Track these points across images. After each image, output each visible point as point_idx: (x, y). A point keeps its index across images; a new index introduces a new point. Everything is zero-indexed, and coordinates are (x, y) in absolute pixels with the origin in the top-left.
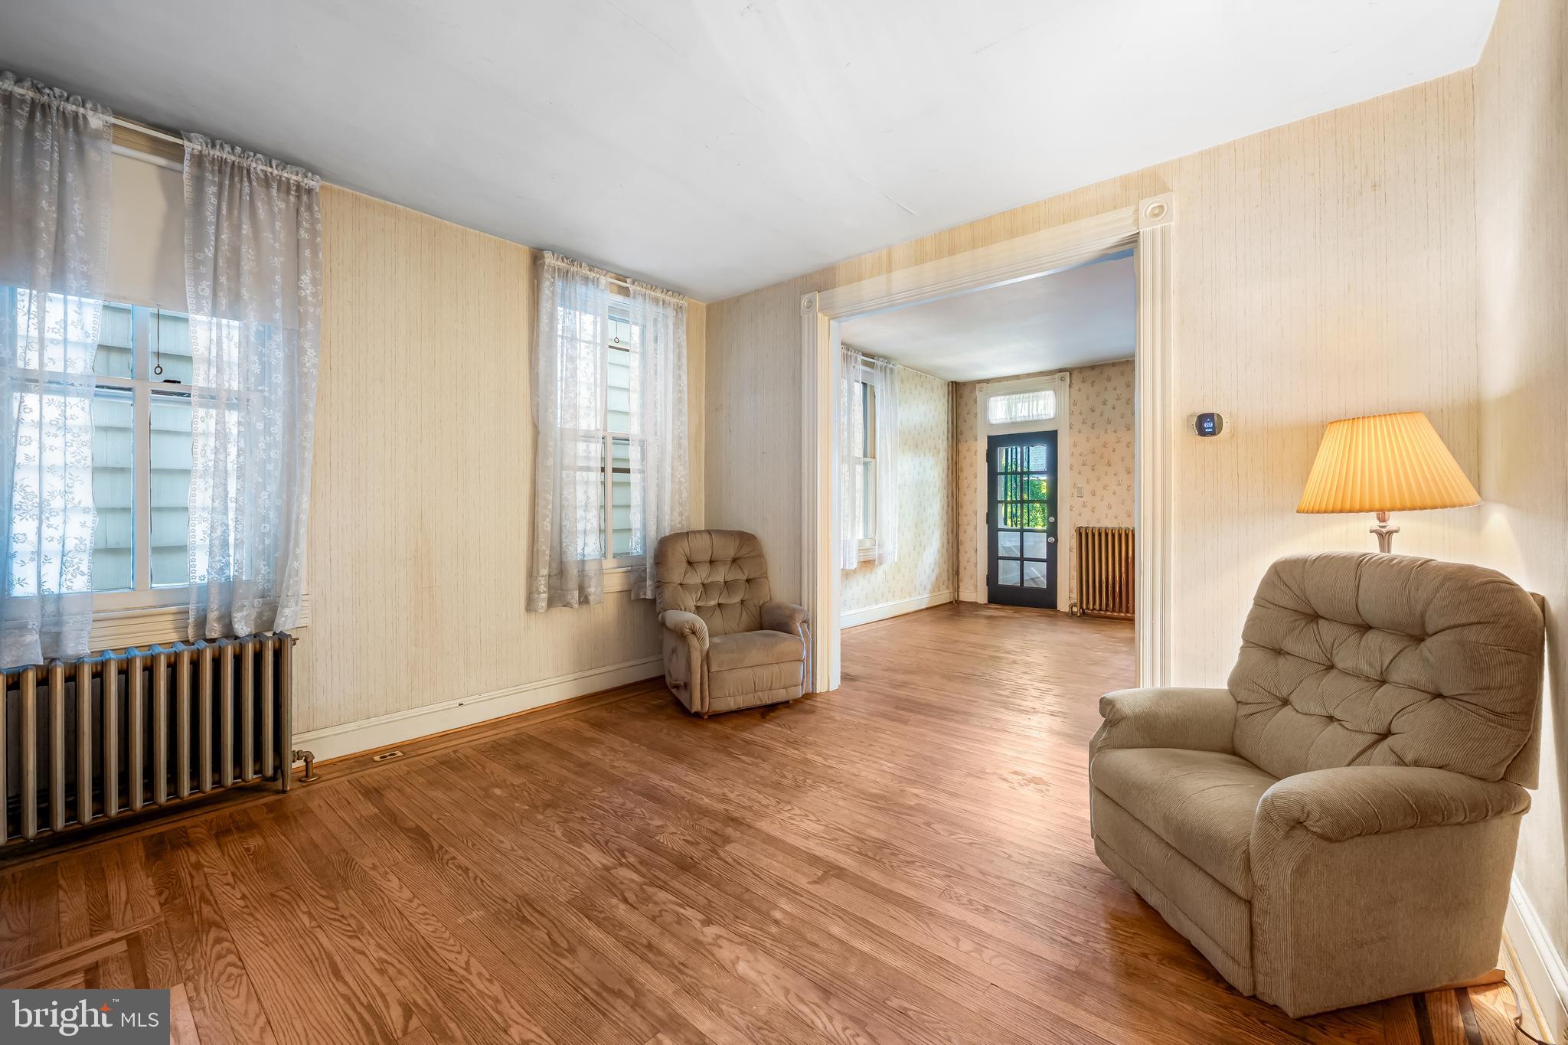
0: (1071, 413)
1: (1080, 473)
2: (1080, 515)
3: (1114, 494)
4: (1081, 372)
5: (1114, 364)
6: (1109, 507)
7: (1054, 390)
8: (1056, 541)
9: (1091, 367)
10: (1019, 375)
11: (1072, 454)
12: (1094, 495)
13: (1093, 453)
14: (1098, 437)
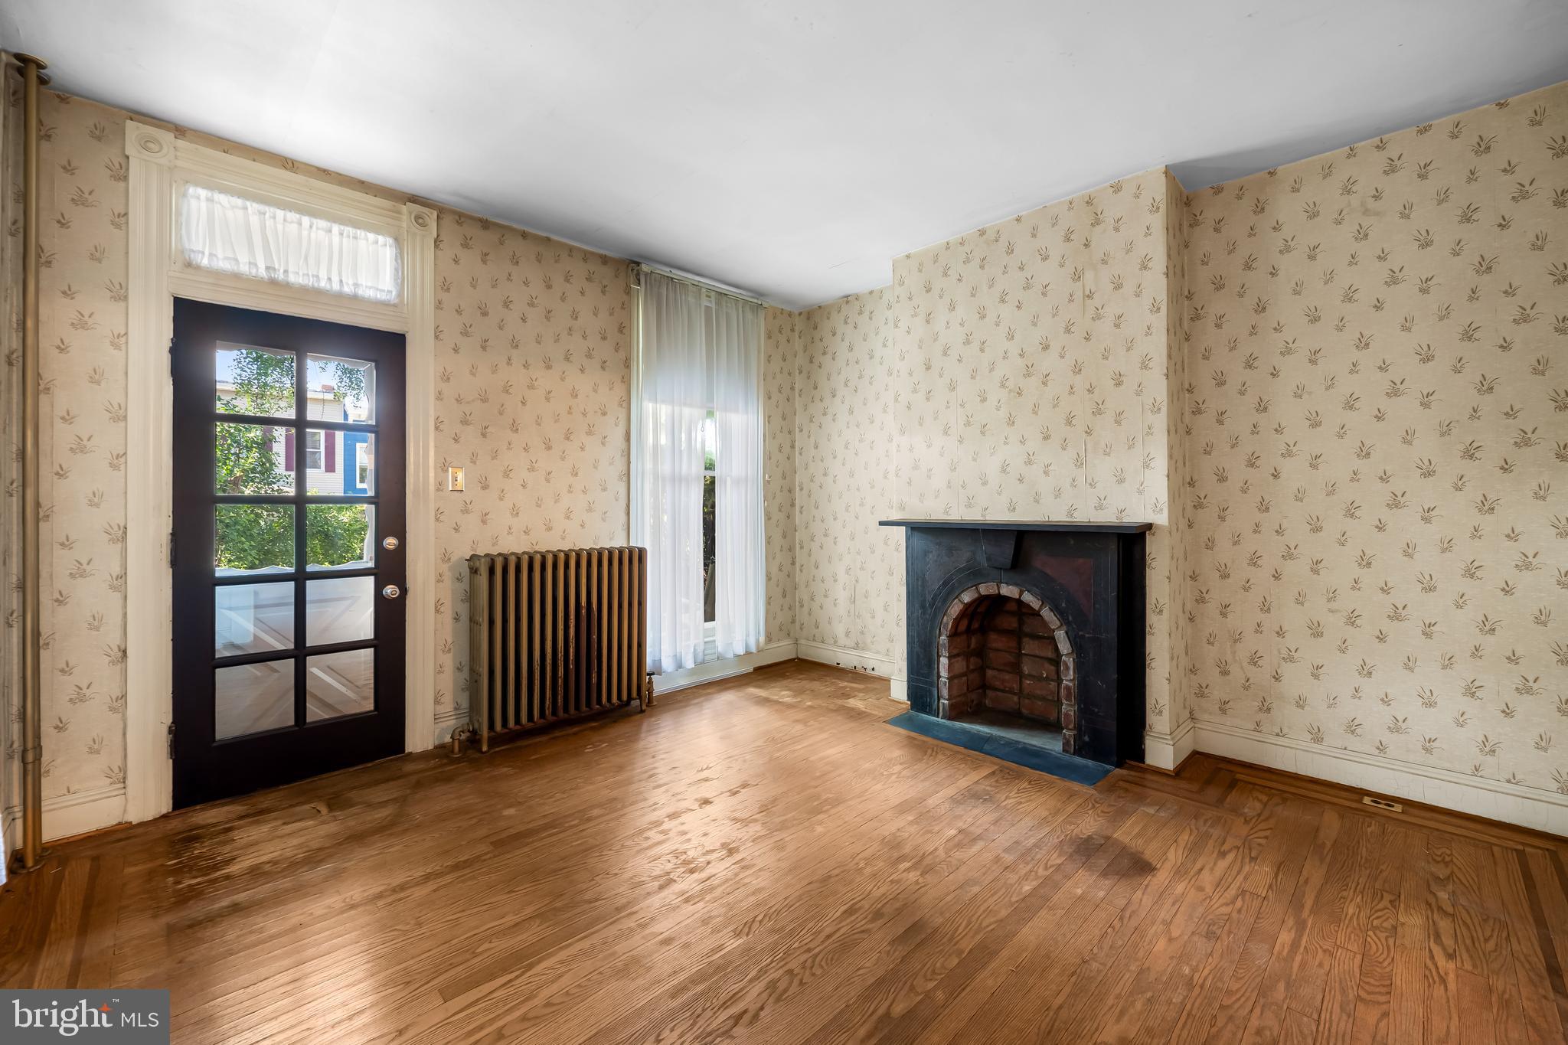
0: (439, 305)
1: (456, 440)
2: (457, 530)
3: (524, 486)
4: (459, 223)
5: (524, 235)
6: (515, 512)
7: (396, 239)
8: (404, 591)
9: (480, 220)
10: (293, 162)
11: (439, 396)
12: (485, 487)
13: (485, 400)
14: (495, 370)
